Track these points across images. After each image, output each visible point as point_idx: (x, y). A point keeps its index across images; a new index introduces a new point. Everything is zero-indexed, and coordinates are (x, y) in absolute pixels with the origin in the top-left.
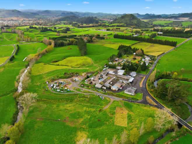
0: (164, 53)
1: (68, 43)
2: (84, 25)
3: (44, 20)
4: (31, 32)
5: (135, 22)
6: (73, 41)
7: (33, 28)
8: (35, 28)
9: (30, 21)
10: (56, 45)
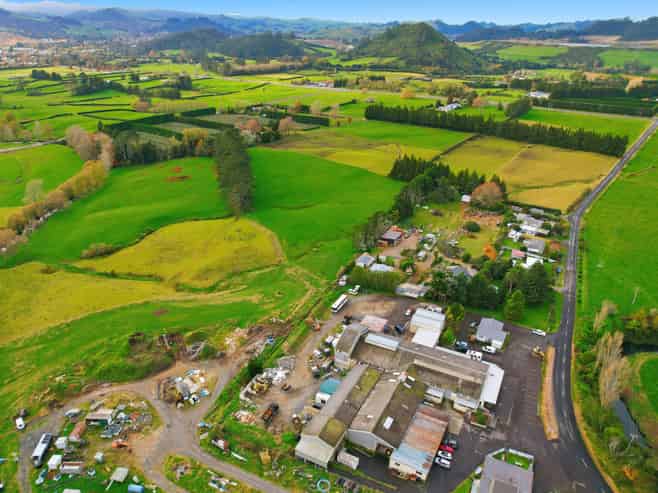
0: (588, 193)
1: (175, 149)
2: (250, 64)
3: (98, 46)
4: (33, 93)
5: (436, 51)
6: (196, 141)
7: (44, 76)
8: (55, 77)
9: (41, 47)
10: (121, 160)
